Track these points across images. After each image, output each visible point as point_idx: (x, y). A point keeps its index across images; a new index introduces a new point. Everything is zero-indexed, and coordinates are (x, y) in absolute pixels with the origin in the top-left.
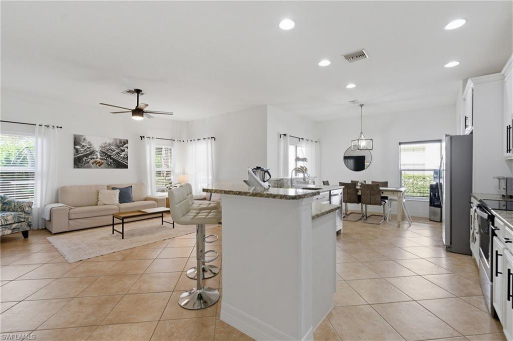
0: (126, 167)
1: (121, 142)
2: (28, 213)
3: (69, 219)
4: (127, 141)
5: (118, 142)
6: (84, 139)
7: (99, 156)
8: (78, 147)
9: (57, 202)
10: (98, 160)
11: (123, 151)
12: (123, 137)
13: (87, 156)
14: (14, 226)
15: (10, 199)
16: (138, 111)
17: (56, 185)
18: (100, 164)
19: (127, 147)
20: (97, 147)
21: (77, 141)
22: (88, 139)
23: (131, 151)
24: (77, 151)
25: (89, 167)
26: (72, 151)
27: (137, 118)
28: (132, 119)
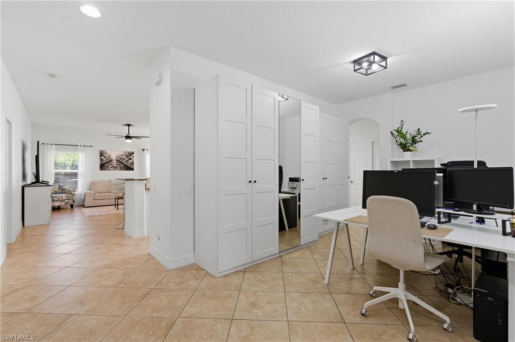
0: (133, 169)
1: (129, 154)
2: (73, 195)
3: (94, 200)
4: (133, 152)
5: (127, 153)
6: (106, 153)
7: (115, 163)
8: (102, 157)
9: (90, 190)
10: (115, 165)
11: (131, 159)
12: (131, 151)
13: (107, 163)
14: (66, 201)
15: (65, 187)
16: (128, 137)
17: (90, 181)
18: (115, 168)
19: (133, 157)
20: (114, 157)
21: (102, 154)
22: (109, 152)
23: (135, 159)
24: (102, 160)
25: (109, 170)
26: (99, 160)
27: (129, 141)
28: (126, 142)
